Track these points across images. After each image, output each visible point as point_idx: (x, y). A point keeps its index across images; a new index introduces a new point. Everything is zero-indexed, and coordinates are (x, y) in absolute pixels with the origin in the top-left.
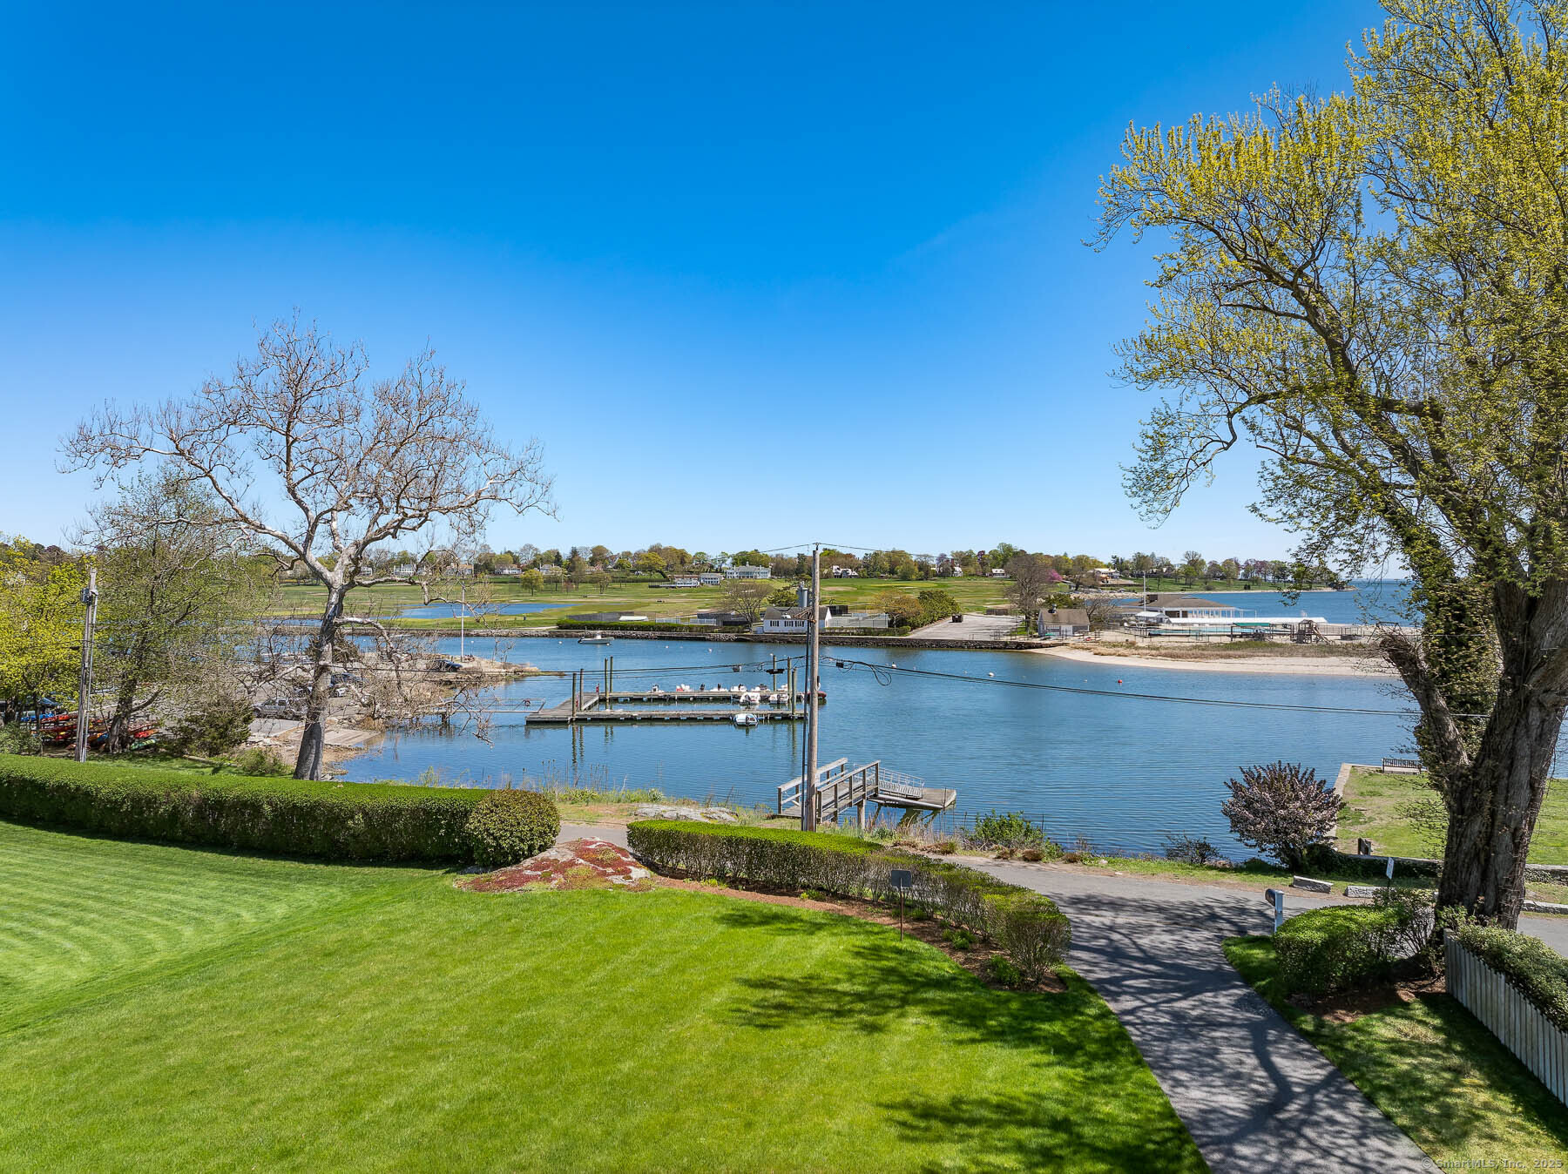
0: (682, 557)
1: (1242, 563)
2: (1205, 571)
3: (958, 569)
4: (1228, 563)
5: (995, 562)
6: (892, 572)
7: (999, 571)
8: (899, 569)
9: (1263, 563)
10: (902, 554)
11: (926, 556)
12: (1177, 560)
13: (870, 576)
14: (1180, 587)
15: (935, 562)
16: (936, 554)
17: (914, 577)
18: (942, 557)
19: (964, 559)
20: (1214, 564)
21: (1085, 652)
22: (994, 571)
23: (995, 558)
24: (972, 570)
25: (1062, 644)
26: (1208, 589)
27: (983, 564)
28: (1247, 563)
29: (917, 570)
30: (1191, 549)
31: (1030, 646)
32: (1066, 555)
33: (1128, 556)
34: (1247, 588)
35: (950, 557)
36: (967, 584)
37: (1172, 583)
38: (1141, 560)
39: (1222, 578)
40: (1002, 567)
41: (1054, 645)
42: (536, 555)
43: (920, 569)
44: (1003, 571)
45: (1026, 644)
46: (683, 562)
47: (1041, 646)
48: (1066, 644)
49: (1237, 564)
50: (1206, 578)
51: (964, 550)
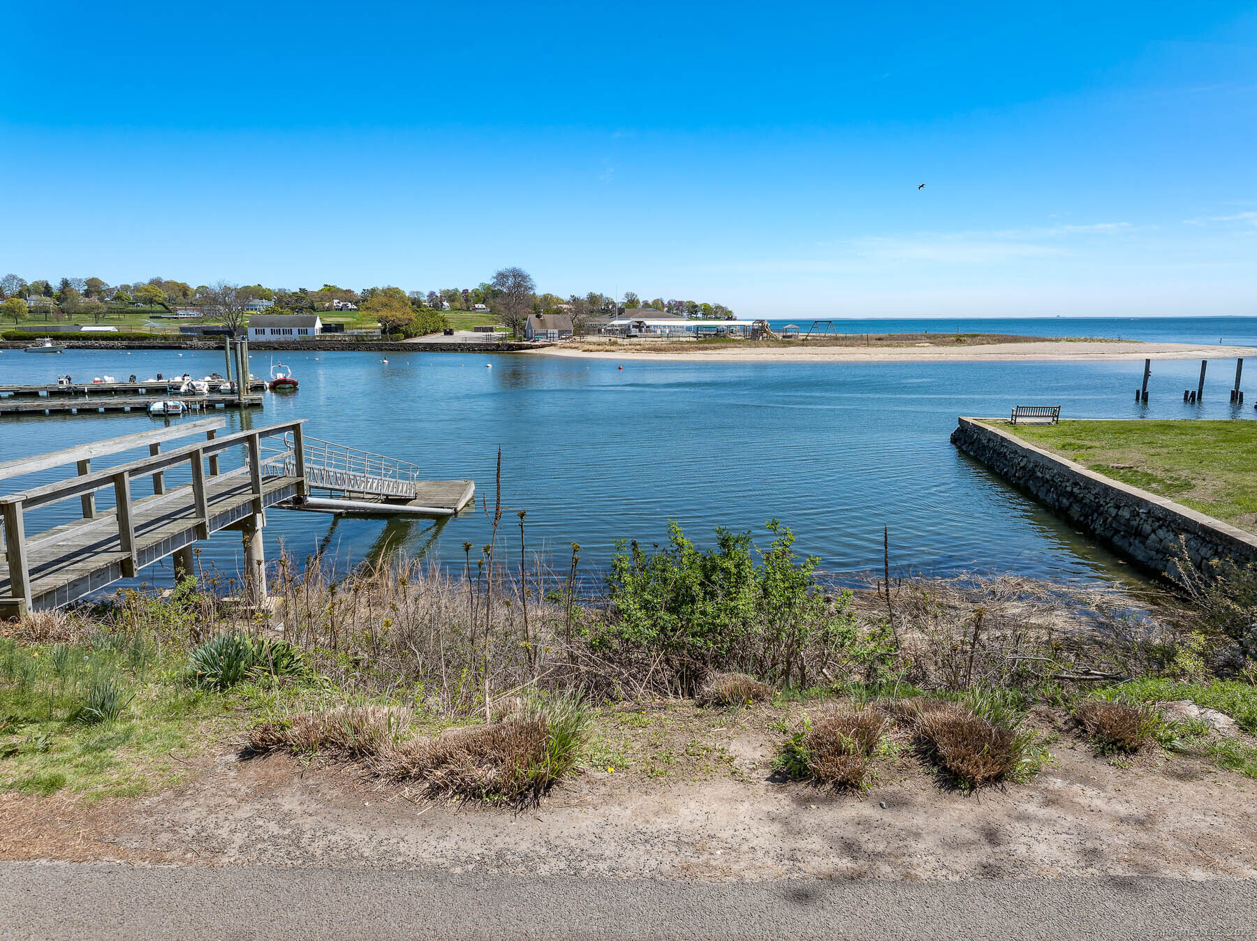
0: (184, 290)
1: (666, 303)
3: (445, 303)
4: (656, 302)
5: (477, 298)
7: (481, 306)
9: (681, 303)
10: (396, 291)
11: (417, 293)
12: (619, 299)
15: (426, 298)
16: (426, 293)
18: (432, 294)
19: (451, 296)
20: (646, 302)
21: (574, 350)
22: (476, 306)
23: (477, 296)
24: (458, 305)
25: (552, 345)
27: (467, 300)
28: (669, 303)
29: (410, 304)
30: (630, 291)
31: (521, 347)
33: (583, 295)
35: (439, 294)
36: (454, 316)
38: (593, 299)
40: (483, 303)
41: (543, 346)
42: (21, 286)
43: (413, 304)
44: (484, 306)
45: (517, 345)
46: (185, 295)
48: (554, 345)
49: (662, 303)
51: (451, 288)
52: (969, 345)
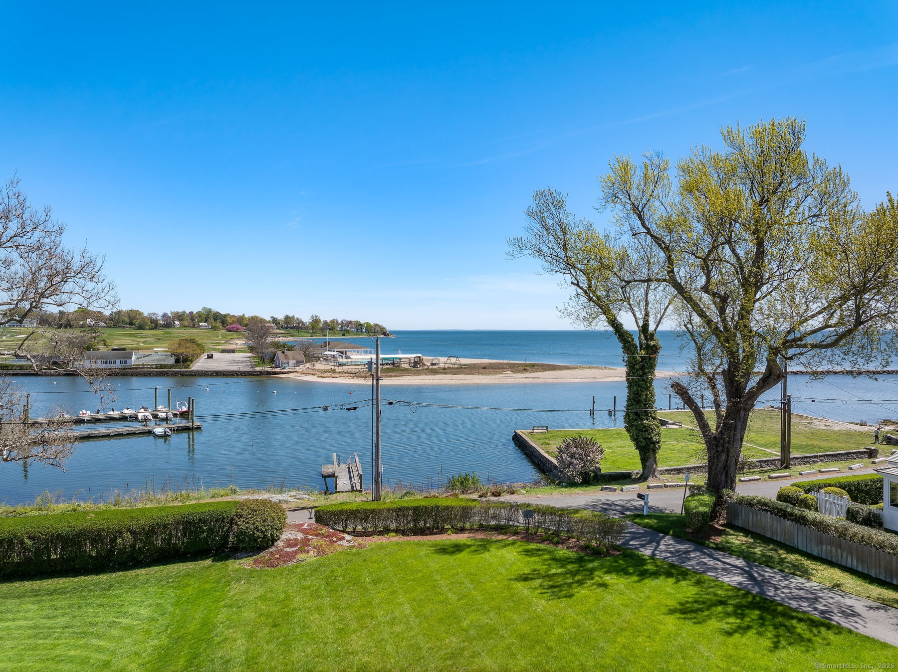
1: (339, 322)
2: (321, 326)
3: (176, 322)
4: (332, 321)
5: (200, 319)
6: (131, 324)
7: (204, 324)
8: (137, 322)
9: (350, 322)
10: (138, 313)
11: (154, 314)
12: (306, 319)
13: (115, 326)
14: (310, 335)
15: (160, 318)
16: (161, 314)
17: (148, 327)
18: (165, 315)
19: (180, 317)
20: (325, 322)
21: (311, 376)
22: (201, 324)
23: (200, 316)
24: (186, 324)
25: (295, 372)
26: (325, 336)
27: (193, 320)
28: (342, 322)
29: (149, 323)
30: (315, 313)
31: (276, 373)
32: (244, 315)
33: (280, 317)
34: (344, 335)
35: (170, 315)
36: (185, 332)
37: (304, 332)
38: (288, 319)
39: (330, 329)
40: (205, 322)
41: (290, 372)
43: (151, 322)
44: (206, 324)
45: (273, 372)
47: (282, 373)
48: (297, 372)
49: (337, 322)
50: (322, 329)
51: (180, 311)
52: (530, 372)
